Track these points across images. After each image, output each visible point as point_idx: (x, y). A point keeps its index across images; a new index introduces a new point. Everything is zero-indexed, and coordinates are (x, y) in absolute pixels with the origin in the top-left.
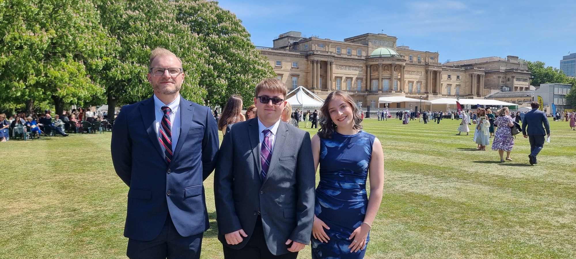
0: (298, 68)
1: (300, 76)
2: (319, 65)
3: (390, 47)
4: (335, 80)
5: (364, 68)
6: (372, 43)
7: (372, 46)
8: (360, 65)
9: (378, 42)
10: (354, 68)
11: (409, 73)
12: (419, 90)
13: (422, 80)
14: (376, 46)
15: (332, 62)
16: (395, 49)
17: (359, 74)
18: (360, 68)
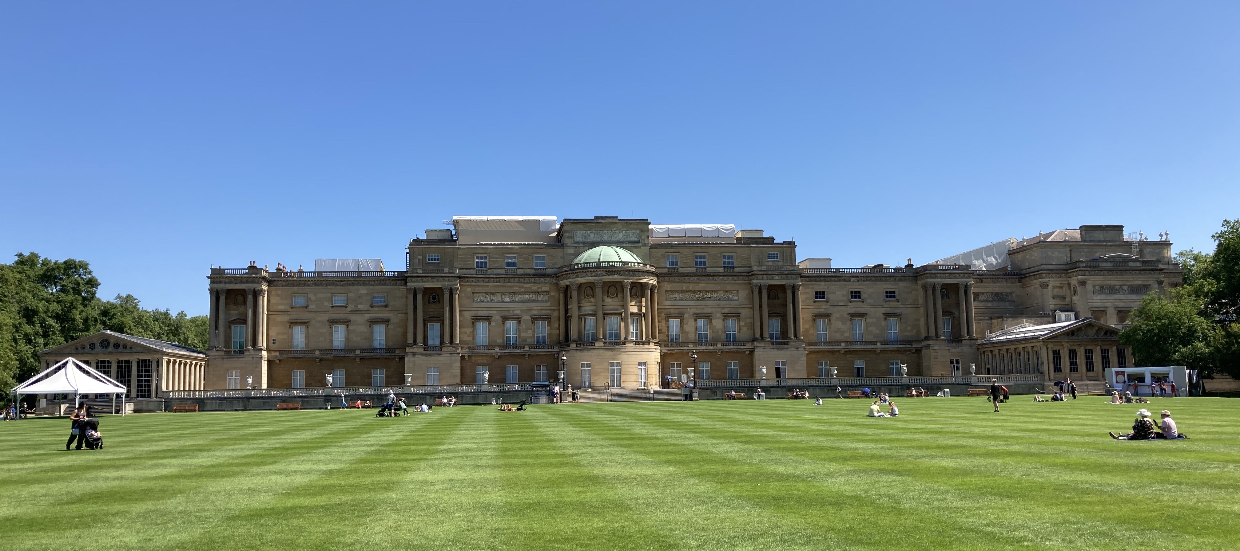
1: (392, 321)
2: (420, 297)
3: (629, 242)
4: (471, 325)
5: (553, 294)
6: (574, 238)
7: (573, 245)
8: (541, 288)
9: (592, 235)
10: (524, 296)
11: (697, 296)
12: (734, 335)
13: (740, 310)
14: (587, 245)
15: (453, 288)
16: (645, 245)
17: (540, 308)
18: (542, 296)
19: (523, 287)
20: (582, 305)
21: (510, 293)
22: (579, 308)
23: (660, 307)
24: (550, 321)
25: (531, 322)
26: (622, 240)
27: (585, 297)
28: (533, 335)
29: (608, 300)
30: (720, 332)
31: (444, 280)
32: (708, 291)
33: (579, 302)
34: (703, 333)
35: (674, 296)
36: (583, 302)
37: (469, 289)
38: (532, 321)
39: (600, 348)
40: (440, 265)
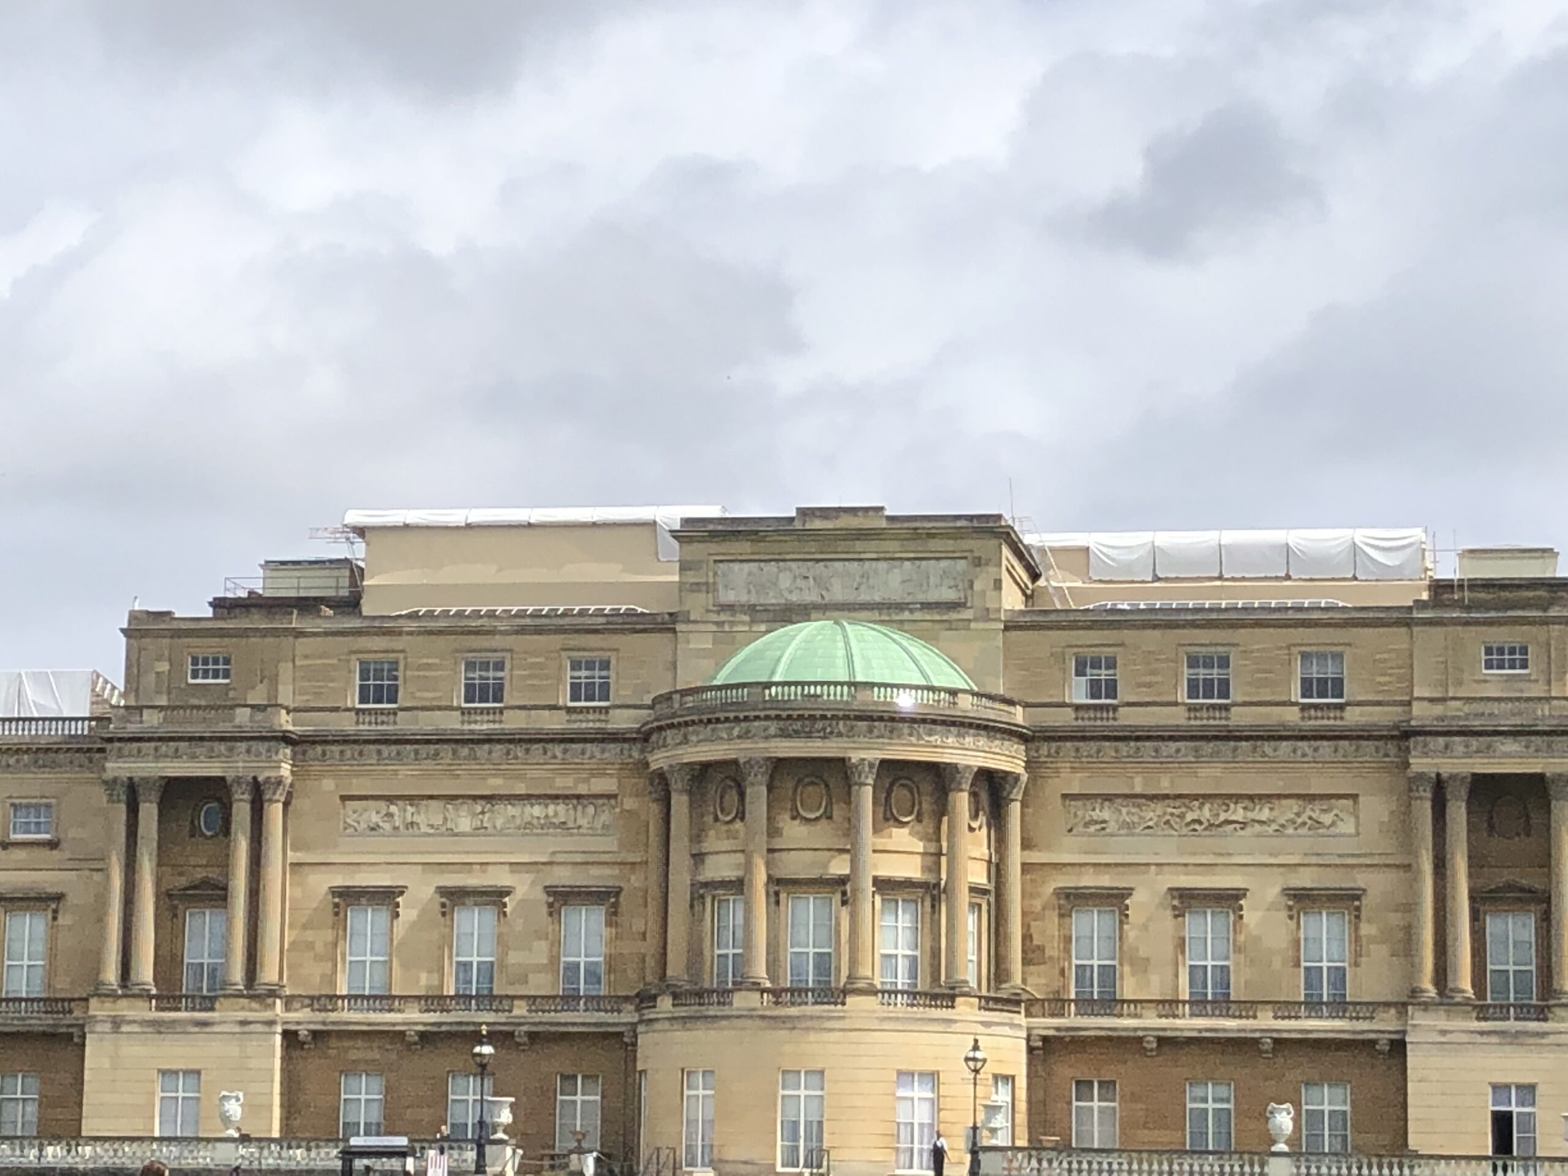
0: (53, 845)
1: (72, 899)
2: (149, 812)
3: (927, 606)
4: (330, 918)
5: (629, 803)
6: (716, 590)
7: (714, 617)
8: (586, 781)
9: (785, 581)
10: (528, 809)
11: (1190, 817)
12: (1339, 976)
13: (1361, 879)
14: (765, 616)
15: (260, 779)
16: (986, 615)
17: (579, 858)
18: (591, 810)
19: (521, 778)
20: (706, 847)
21: (475, 798)
22: (699, 858)
23: (1035, 857)
24: (615, 905)
25: (545, 910)
26: (896, 598)
27: (716, 819)
28: (554, 960)
29: (794, 832)
30: (1277, 964)
31: (231, 749)
32: (1237, 798)
33: (697, 837)
34: (1210, 963)
35: (1097, 814)
36: (712, 833)
37: (328, 784)
38: (550, 905)
39: (750, 1015)
40: (231, 694)
